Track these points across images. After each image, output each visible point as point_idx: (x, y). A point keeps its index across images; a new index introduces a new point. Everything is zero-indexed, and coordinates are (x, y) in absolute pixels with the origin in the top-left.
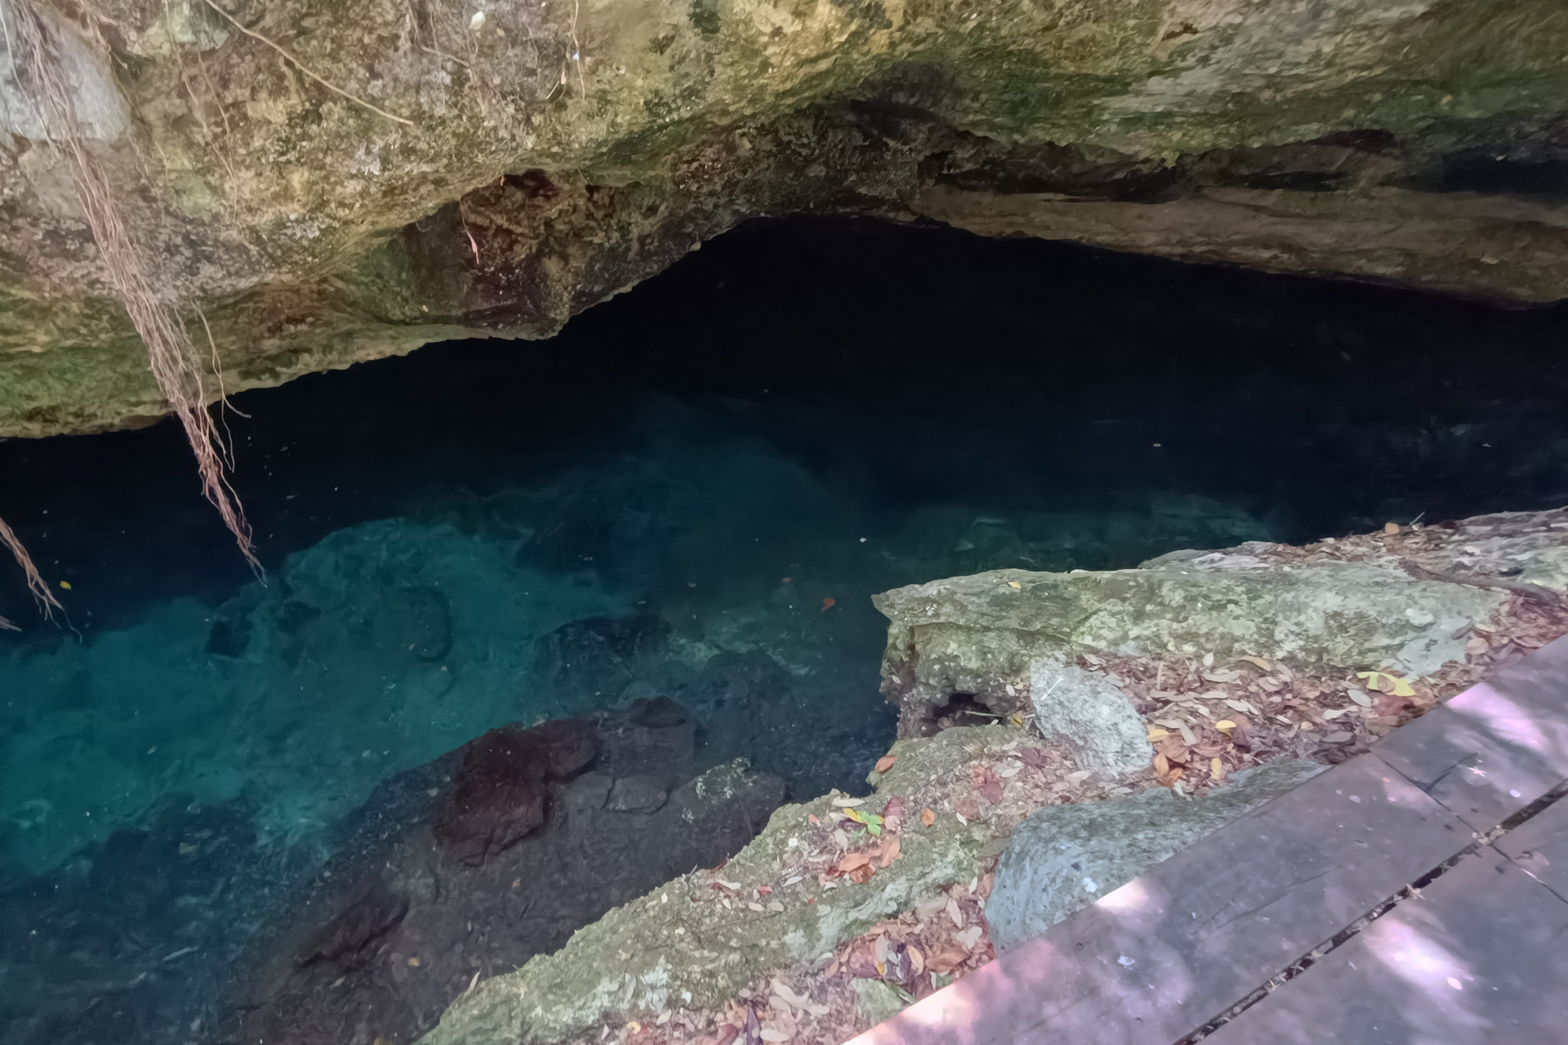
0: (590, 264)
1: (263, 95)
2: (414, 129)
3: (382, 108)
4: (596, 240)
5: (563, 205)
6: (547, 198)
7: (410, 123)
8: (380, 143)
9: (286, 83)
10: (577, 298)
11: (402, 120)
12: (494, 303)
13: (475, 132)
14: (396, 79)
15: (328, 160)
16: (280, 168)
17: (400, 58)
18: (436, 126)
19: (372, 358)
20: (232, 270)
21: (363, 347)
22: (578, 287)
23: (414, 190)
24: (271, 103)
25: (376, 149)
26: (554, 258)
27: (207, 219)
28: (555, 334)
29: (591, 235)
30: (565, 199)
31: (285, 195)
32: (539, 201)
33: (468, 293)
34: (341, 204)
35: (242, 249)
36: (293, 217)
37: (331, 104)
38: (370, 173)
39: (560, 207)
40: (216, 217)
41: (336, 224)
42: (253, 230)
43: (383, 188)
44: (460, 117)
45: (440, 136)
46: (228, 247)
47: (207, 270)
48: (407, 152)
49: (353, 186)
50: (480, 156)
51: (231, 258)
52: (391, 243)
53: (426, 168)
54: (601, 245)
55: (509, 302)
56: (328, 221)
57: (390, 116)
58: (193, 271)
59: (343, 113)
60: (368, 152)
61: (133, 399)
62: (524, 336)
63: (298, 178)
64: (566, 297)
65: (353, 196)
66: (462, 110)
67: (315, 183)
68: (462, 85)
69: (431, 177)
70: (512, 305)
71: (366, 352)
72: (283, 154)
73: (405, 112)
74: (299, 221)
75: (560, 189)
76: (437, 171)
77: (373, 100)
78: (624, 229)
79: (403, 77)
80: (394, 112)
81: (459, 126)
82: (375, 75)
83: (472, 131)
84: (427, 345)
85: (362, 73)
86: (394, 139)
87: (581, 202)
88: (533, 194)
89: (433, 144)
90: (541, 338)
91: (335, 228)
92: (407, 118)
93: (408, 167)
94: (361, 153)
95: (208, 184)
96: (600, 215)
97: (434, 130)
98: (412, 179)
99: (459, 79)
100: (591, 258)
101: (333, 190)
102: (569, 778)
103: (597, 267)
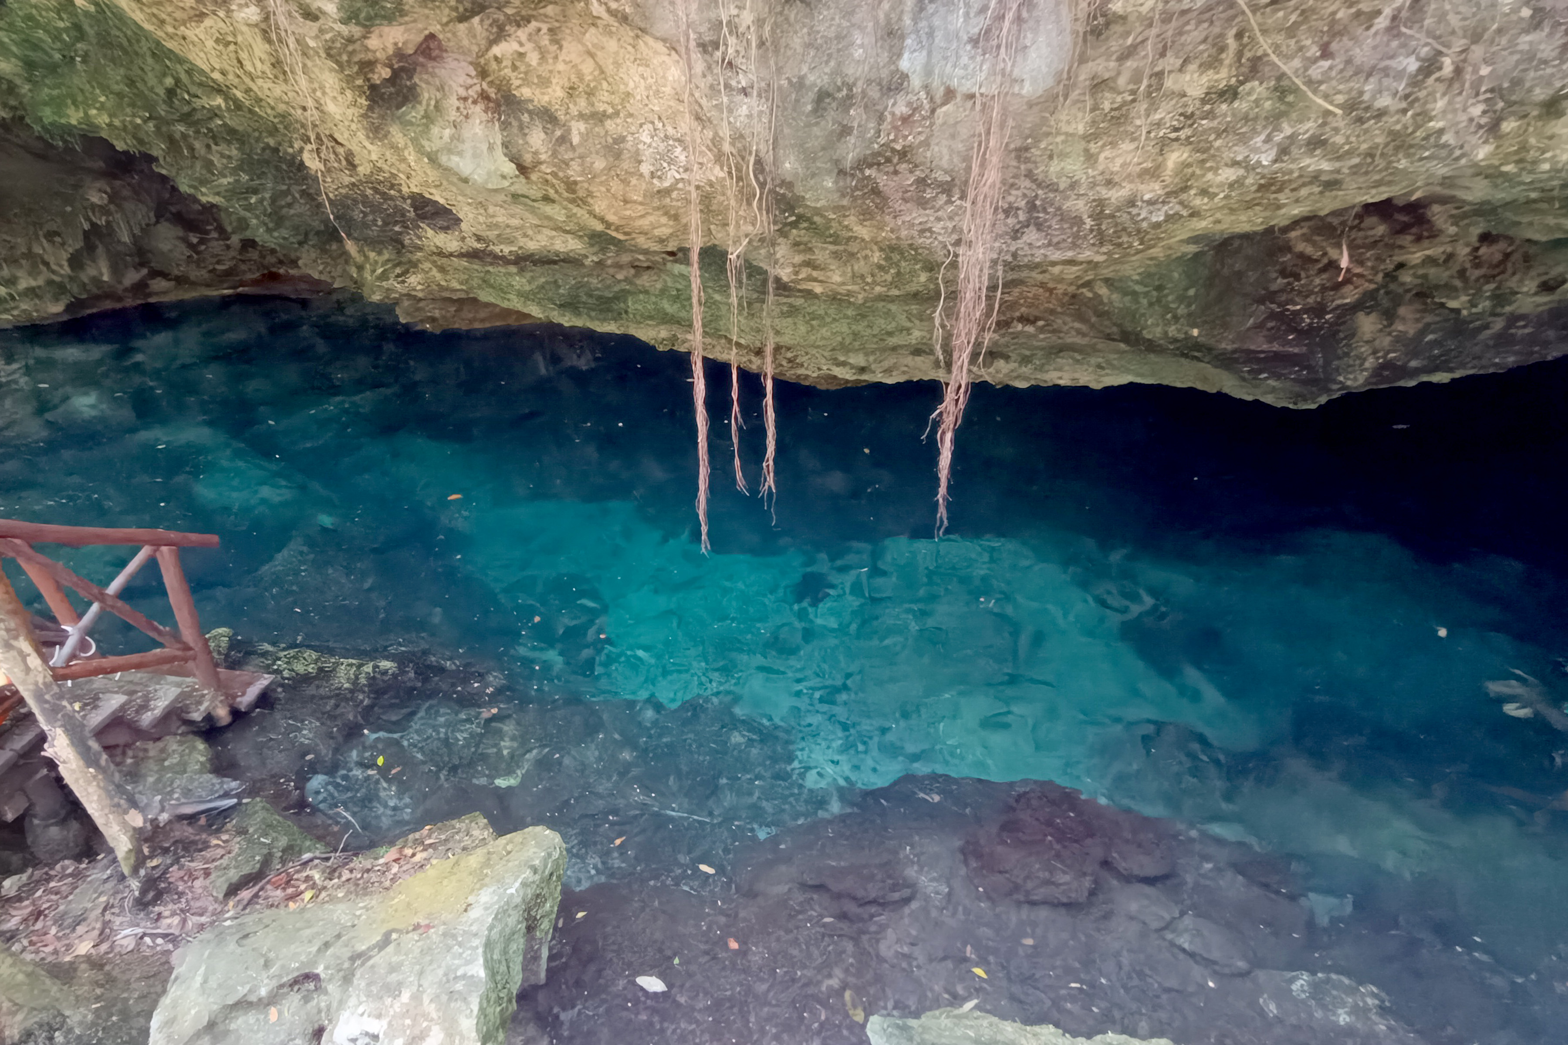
0: (1423, 332)
1: (1193, 67)
2: (1340, 120)
3: (1315, 91)
4: (1453, 304)
5: (1436, 251)
6: (1419, 239)
7: (1339, 112)
8: (1288, 130)
9: (1223, 56)
10: (1378, 371)
11: (1331, 108)
12: (1276, 347)
13: (1414, 132)
14: (1349, 62)
15: (1218, 143)
16: (1164, 144)
17: (1368, 37)
18: (1369, 119)
19: (1062, 382)
20: (1055, 240)
21: (1060, 369)
22: (1392, 355)
23: (1293, 190)
24: (1196, 75)
25: (1278, 137)
26: (1373, 317)
27: (1063, 184)
28: (1313, 406)
29: (1448, 297)
30: (1443, 244)
31: (1154, 173)
32: (1406, 239)
33: (1249, 329)
34: (1204, 192)
35: (1078, 221)
36: (1147, 197)
37: (1257, 83)
38: (1259, 162)
39: (1427, 252)
40: (1073, 185)
41: (1185, 213)
42: (1101, 203)
43: (1262, 181)
44: (1404, 111)
45: (1366, 131)
46: (1063, 216)
47: (1031, 235)
48: (1316, 143)
49: (1229, 174)
50: (1403, 161)
51: (1061, 229)
52: (1197, 256)
53: (1325, 166)
54: (1457, 311)
55: (1296, 350)
56: (1178, 208)
57: (1320, 101)
58: (1016, 234)
59: (1265, 94)
60: (1268, 140)
61: (842, 359)
62: (1269, 399)
63: (1175, 157)
64: (1370, 363)
65: (1221, 185)
66: (1411, 105)
67: (1189, 165)
68: (1428, 74)
69: (1324, 178)
70: (1296, 355)
71: (1059, 374)
72: (1176, 130)
73: (1340, 99)
74: (1150, 203)
75: (1441, 231)
76: (1338, 171)
77: (1309, 82)
78: (1500, 298)
79: (1358, 61)
80: (1326, 97)
81: (1398, 122)
82: (1326, 53)
83: (1410, 130)
84: (1131, 383)
85: (1314, 51)
86: (1308, 128)
87: (1463, 251)
88: (1403, 229)
89: (1353, 139)
90: (1291, 406)
91: (1182, 216)
92: (1337, 106)
93: (1306, 161)
94: (1259, 140)
95: (1086, 150)
96: (1475, 274)
97: (1363, 123)
98: (1301, 176)
99: (1430, 66)
100: (1428, 325)
101: (1203, 175)
102: (1128, 879)
103: (1430, 337)
